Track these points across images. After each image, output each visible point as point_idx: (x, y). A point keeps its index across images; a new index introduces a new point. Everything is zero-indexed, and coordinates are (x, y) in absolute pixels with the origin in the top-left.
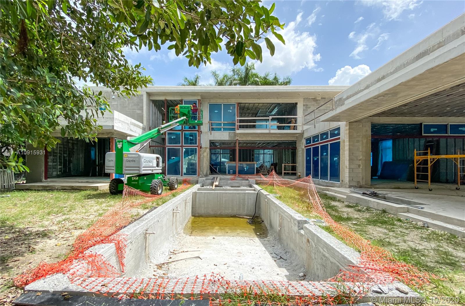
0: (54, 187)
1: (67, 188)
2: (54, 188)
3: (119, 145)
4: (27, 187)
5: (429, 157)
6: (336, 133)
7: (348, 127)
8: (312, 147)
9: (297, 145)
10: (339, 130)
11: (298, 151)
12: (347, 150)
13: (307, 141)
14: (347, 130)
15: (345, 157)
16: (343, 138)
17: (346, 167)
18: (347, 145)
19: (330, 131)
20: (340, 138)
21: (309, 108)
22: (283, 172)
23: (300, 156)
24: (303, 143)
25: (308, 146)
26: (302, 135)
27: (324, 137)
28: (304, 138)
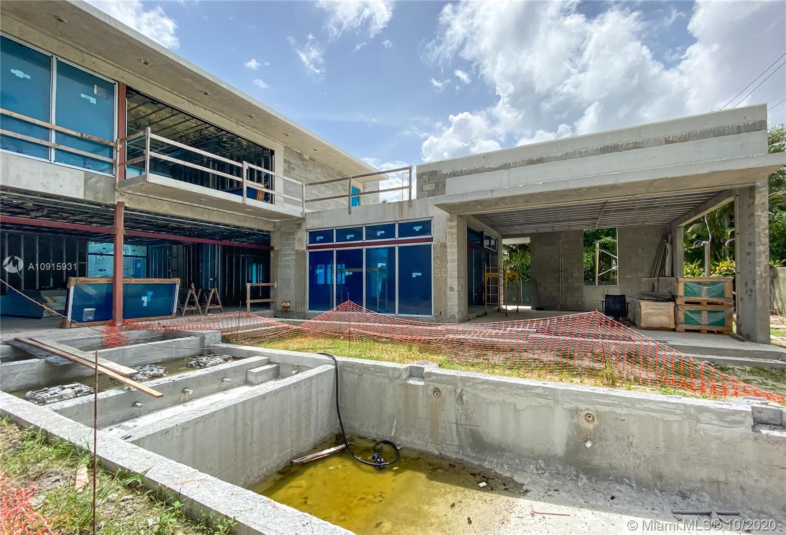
6: (417, 228)
7: (455, 224)
8: (335, 250)
9: (275, 242)
10: (426, 226)
11: (277, 256)
12: (452, 261)
13: (313, 235)
14: (451, 227)
15: (446, 272)
16: (443, 240)
17: (452, 289)
18: (452, 253)
19: (400, 225)
20: (431, 240)
21: (294, 169)
22: (249, 301)
23: (287, 267)
24: (300, 240)
25: (323, 247)
26: (298, 222)
27: (379, 234)
28: (304, 227)
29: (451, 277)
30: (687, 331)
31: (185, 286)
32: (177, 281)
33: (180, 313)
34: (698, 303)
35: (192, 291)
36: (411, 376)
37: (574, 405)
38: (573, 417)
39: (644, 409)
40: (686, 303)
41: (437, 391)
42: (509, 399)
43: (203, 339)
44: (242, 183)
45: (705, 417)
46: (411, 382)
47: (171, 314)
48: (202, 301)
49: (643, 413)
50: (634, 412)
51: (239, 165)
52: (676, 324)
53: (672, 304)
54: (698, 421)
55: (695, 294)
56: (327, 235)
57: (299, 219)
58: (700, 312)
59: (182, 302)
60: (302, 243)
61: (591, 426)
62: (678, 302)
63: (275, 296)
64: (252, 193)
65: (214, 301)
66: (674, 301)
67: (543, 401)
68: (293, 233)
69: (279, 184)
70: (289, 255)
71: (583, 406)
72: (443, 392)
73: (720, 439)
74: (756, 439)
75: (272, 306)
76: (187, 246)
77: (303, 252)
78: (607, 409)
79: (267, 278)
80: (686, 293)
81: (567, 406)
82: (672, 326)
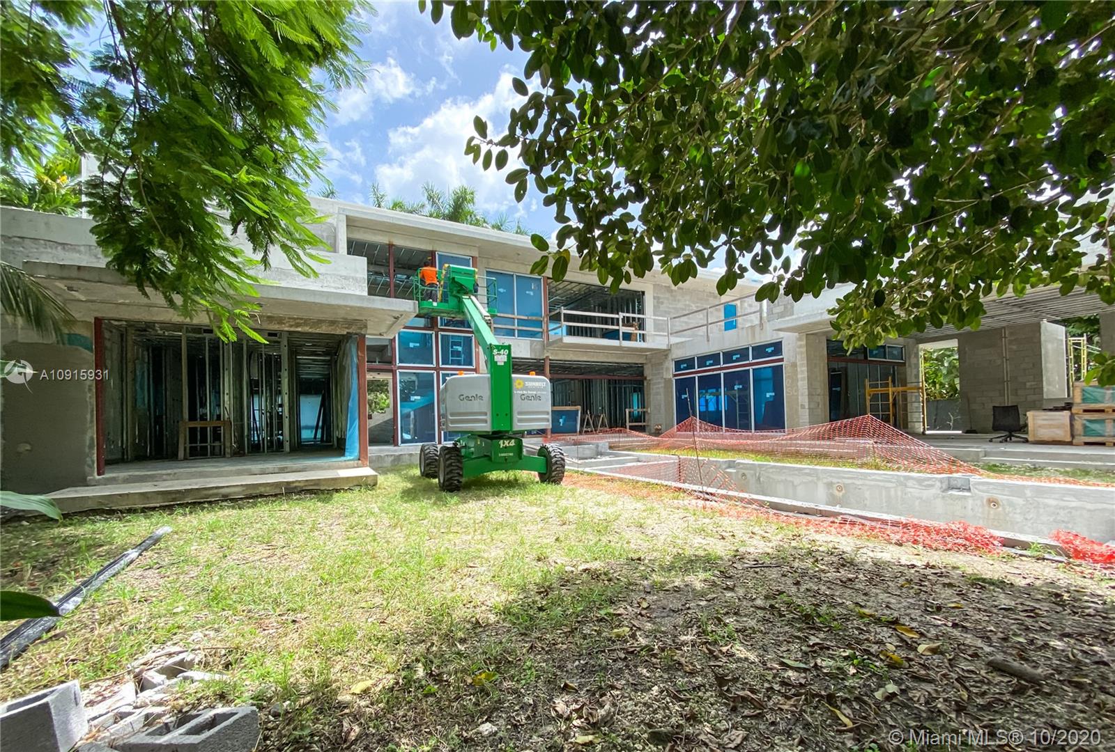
0: (215, 491)
1: (269, 491)
2: (216, 495)
3: (500, 357)
4: (90, 502)
5: (891, 390)
6: (769, 350)
7: (804, 343)
8: (696, 376)
9: (647, 372)
10: (777, 347)
11: (649, 384)
12: (803, 379)
13: (678, 364)
14: (800, 347)
15: (797, 390)
16: (792, 360)
17: (803, 407)
18: (802, 371)
19: (753, 348)
20: (782, 360)
21: (662, 303)
22: (628, 424)
23: (657, 394)
24: (667, 369)
25: (686, 374)
26: (665, 353)
27: (734, 358)
28: (670, 358)
29: (802, 395)
30: (1087, 444)
31: (584, 412)
32: (579, 408)
33: (581, 433)
34: (1102, 411)
35: (588, 416)
36: (729, 467)
37: (830, 479)
38: (829, 489)
39: (872, 480)
40: (1085, 411)
41: (744, 475)
42: (790, 479)
43: (597, 447)
44: (618, 330)
45: (910, 483)
46: (728, 470)
47: (576, 432)
48: (595, 426)
49: (872, 483)
50: (867, 482)
51: (617, 316)
52: (1073, 436)
53: (1066, 413)
54: (906, 486)
55: (1096, 401)
56: (689, 363)
57: (665, 350)
58: (1103, 421)
59: (582, 425)
60: (669, 371)
61: (841, 494)
62: (1074, 410)
63: (649, 420)
64: (628, 337)
65: (603, 425)
66: (1070, 409)
67: (810, 478)
68: (661, 364)
69: (649, 325)
70: (659, 383)
71: (835, 481)
72: (748, 476)
73: (921, 498)
74: (943, 497)
75: (647, 429)
76: (581, 381)
77: (670, 380)
78: (850, 481)
79: (643, 404)
80: (1084, 400)
81: (825, 481)
82: (1068, 439)
